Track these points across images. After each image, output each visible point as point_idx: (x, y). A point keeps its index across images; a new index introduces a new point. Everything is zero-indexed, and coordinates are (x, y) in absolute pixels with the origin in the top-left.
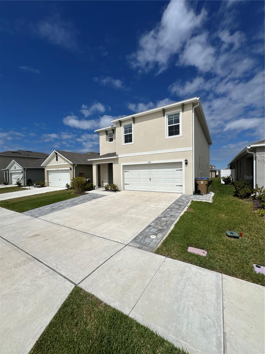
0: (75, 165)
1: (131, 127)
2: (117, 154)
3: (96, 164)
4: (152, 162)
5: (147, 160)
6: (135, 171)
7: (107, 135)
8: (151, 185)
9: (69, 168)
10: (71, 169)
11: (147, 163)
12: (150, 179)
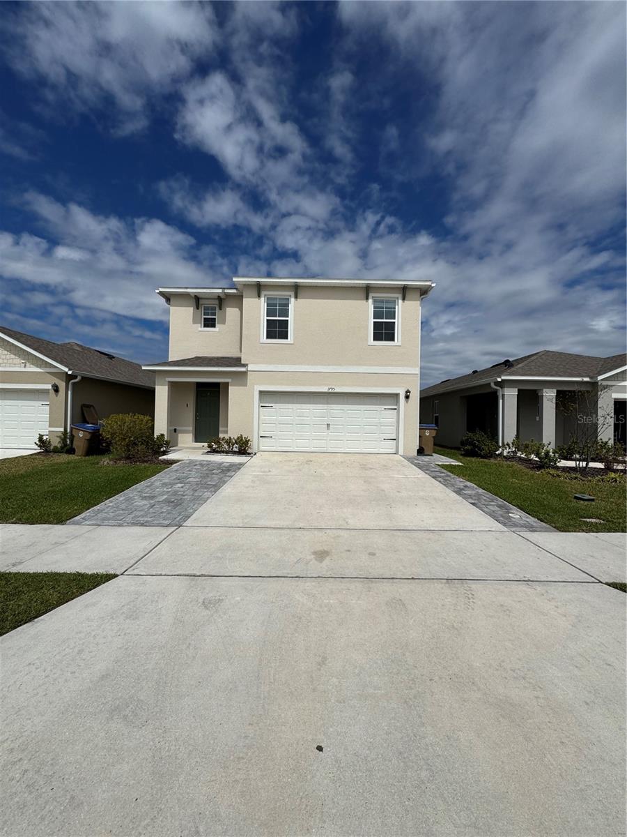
0: (75, 377)
1: (287, 305)
2: (243, 362)
3: (169, 382)
4: (337, 390)
5: (325, 385)
6: (290, 406)
7: (198, 309)
8: (329, 438)
9: (49, 387)
10: (56, 389)
11: (326, 391)
12: (328, 425)
